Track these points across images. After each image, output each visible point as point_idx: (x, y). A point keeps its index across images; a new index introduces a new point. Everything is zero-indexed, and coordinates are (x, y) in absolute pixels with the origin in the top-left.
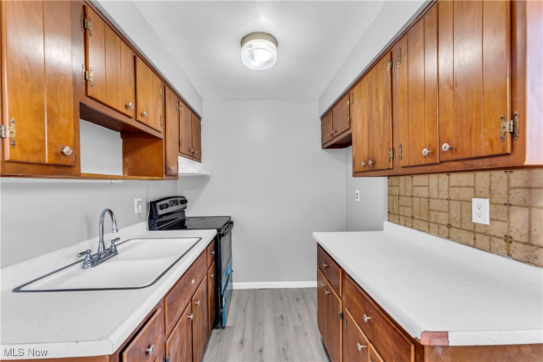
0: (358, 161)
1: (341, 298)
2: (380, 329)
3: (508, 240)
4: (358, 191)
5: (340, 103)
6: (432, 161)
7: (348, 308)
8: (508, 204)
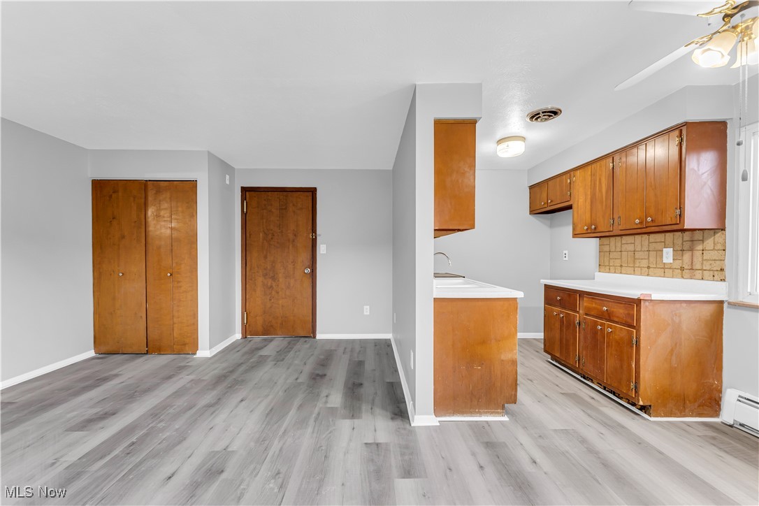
0: (579, 226)
1: (578, 312)
2: (615, 310)
3: (682, 269)
4: (566, 252)
5: (558, 179)
6: (642, 226)
7: (586, 314)
8: (682, 250)
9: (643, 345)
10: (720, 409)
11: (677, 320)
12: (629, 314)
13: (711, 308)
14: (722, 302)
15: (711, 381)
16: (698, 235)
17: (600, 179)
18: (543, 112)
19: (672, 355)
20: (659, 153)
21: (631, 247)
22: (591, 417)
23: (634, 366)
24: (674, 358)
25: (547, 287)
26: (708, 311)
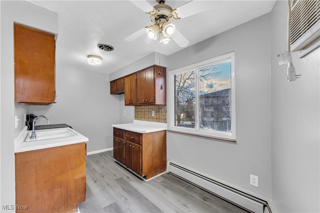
0: (127, 101)
1: (124, 139)
2: (135, 138)
3: (157, 119)
4: (125, 111)
5: (120, 80)
6: (144, 103)
7: (127, 140)
8: (157, 112)
9: (143, 152)
10: (166, 168)
11: (154, 139)
12: (139, 139)
13: (163, 133)
14: (166, 130)
15: (164, 159)
16: (160, 107)
17: (133, 82)
18: (105, 46)
19: (153, 153)
20: (150, 75)
21: (144, 110)
22: (125, 190)
23: (141, 161)
24: (153, 154)
25: (114, 128)
26: (162, 134)
